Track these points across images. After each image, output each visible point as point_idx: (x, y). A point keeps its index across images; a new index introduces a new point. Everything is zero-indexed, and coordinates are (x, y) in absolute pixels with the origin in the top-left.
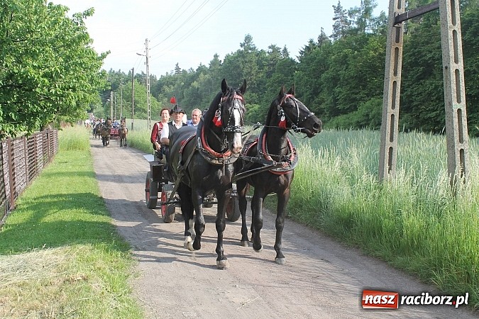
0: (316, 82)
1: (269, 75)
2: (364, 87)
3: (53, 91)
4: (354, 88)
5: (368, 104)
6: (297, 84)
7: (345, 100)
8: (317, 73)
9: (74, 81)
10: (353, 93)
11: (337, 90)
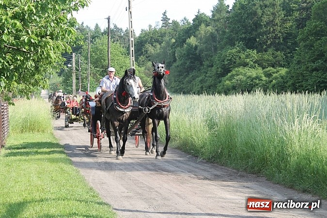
3: (26, 38)
9: (52, 24)
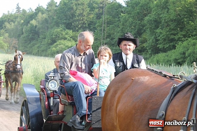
0: (140, 23)
1: (99, 16)
2: (182, 29)
4: (173, 30)
5: (185, 43)
6: (123, 25)
7: (165, 40)
8: (141, 16)
10: (172, 34)
11: (158, 31)
